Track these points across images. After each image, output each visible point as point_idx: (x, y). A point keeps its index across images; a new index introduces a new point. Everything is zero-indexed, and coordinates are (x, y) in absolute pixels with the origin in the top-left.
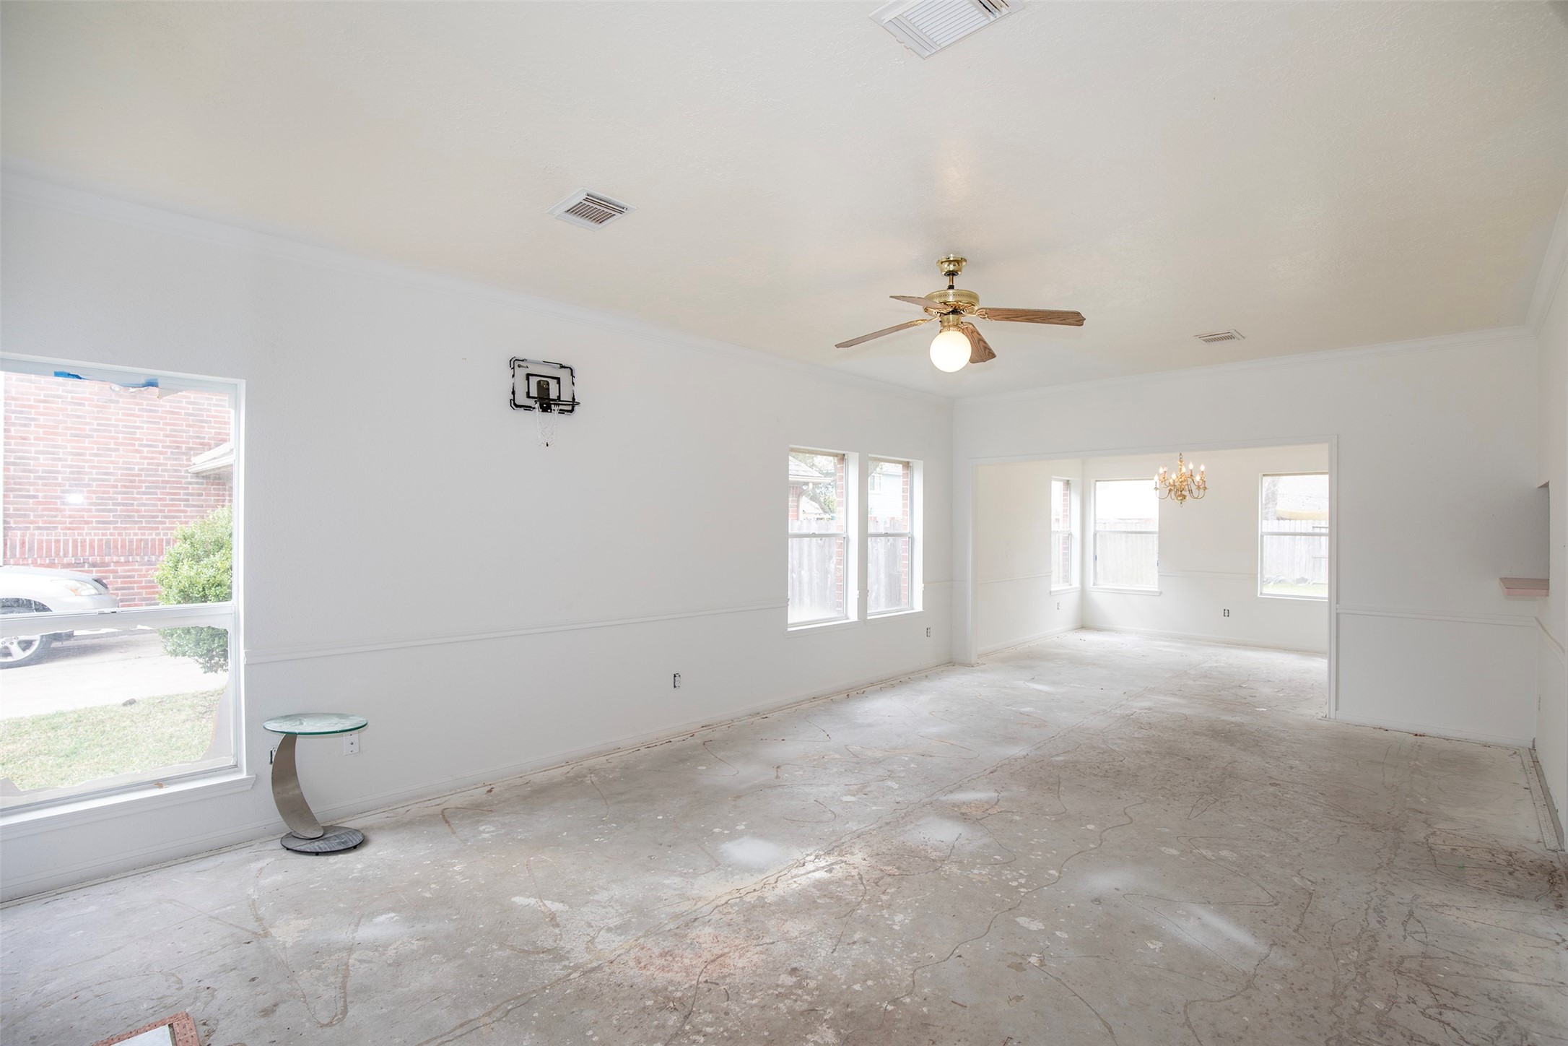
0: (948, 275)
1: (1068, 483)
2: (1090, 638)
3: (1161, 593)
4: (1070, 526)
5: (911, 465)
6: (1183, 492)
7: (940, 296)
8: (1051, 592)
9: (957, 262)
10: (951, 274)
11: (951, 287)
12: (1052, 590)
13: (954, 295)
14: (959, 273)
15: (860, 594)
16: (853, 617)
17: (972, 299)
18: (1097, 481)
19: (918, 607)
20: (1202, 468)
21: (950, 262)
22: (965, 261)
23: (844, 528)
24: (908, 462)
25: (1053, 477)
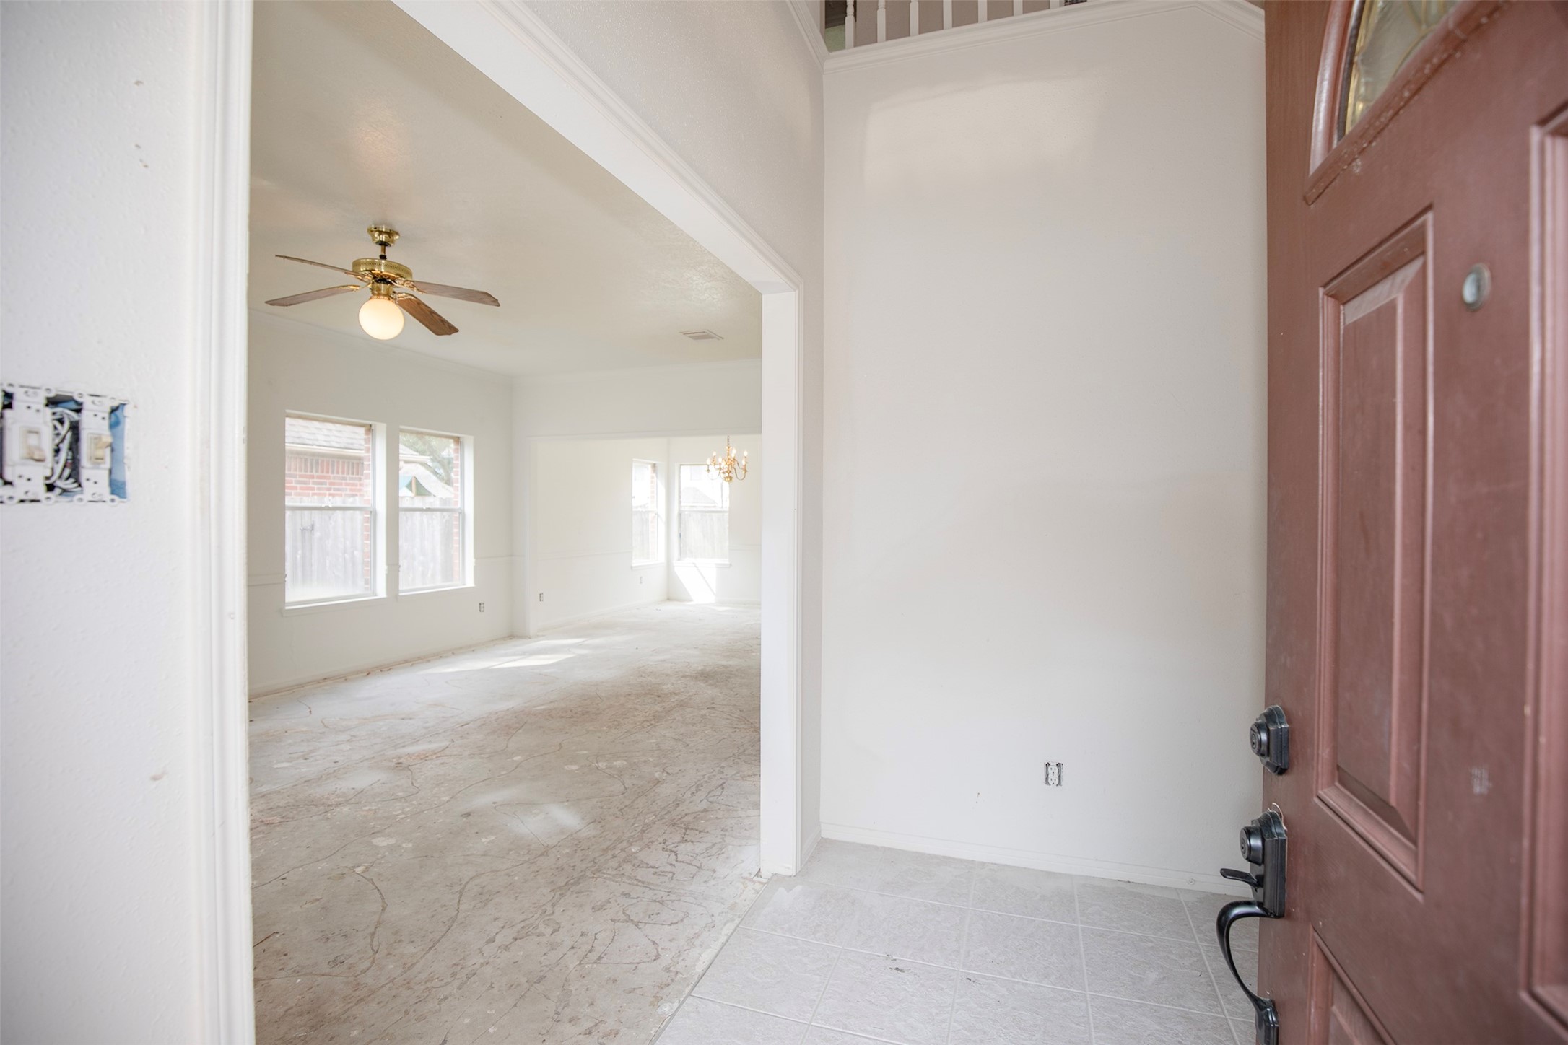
0: (380, 244)
1: (654, 466)
2: (672, 607)
3: (731, 565)
4: (657, 507)
5: (461, 440)
6: (731, 475)
7: (366, 263)
8: (632, 567)
9: (390, 233)
10: (384, 244)
11: (383, 257)
12: (634, 565)
13: (386, 266)
14: (392, 245)
15: (388, 570)
16: (382, 592)
17: (403, 272)
18: (681, 465)
19: (470, 582)
20: (746, 454)
21: (381, 233)
22: (397, 234)
23: (372, 502)
24: (459, 438)
25: (634, 459)
